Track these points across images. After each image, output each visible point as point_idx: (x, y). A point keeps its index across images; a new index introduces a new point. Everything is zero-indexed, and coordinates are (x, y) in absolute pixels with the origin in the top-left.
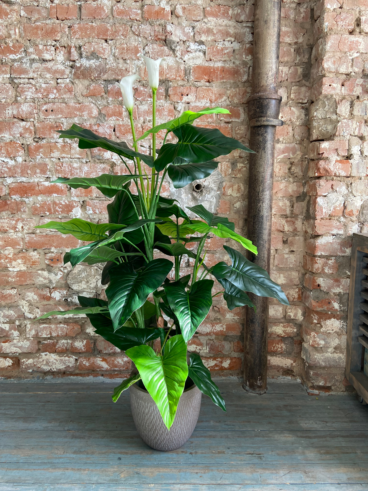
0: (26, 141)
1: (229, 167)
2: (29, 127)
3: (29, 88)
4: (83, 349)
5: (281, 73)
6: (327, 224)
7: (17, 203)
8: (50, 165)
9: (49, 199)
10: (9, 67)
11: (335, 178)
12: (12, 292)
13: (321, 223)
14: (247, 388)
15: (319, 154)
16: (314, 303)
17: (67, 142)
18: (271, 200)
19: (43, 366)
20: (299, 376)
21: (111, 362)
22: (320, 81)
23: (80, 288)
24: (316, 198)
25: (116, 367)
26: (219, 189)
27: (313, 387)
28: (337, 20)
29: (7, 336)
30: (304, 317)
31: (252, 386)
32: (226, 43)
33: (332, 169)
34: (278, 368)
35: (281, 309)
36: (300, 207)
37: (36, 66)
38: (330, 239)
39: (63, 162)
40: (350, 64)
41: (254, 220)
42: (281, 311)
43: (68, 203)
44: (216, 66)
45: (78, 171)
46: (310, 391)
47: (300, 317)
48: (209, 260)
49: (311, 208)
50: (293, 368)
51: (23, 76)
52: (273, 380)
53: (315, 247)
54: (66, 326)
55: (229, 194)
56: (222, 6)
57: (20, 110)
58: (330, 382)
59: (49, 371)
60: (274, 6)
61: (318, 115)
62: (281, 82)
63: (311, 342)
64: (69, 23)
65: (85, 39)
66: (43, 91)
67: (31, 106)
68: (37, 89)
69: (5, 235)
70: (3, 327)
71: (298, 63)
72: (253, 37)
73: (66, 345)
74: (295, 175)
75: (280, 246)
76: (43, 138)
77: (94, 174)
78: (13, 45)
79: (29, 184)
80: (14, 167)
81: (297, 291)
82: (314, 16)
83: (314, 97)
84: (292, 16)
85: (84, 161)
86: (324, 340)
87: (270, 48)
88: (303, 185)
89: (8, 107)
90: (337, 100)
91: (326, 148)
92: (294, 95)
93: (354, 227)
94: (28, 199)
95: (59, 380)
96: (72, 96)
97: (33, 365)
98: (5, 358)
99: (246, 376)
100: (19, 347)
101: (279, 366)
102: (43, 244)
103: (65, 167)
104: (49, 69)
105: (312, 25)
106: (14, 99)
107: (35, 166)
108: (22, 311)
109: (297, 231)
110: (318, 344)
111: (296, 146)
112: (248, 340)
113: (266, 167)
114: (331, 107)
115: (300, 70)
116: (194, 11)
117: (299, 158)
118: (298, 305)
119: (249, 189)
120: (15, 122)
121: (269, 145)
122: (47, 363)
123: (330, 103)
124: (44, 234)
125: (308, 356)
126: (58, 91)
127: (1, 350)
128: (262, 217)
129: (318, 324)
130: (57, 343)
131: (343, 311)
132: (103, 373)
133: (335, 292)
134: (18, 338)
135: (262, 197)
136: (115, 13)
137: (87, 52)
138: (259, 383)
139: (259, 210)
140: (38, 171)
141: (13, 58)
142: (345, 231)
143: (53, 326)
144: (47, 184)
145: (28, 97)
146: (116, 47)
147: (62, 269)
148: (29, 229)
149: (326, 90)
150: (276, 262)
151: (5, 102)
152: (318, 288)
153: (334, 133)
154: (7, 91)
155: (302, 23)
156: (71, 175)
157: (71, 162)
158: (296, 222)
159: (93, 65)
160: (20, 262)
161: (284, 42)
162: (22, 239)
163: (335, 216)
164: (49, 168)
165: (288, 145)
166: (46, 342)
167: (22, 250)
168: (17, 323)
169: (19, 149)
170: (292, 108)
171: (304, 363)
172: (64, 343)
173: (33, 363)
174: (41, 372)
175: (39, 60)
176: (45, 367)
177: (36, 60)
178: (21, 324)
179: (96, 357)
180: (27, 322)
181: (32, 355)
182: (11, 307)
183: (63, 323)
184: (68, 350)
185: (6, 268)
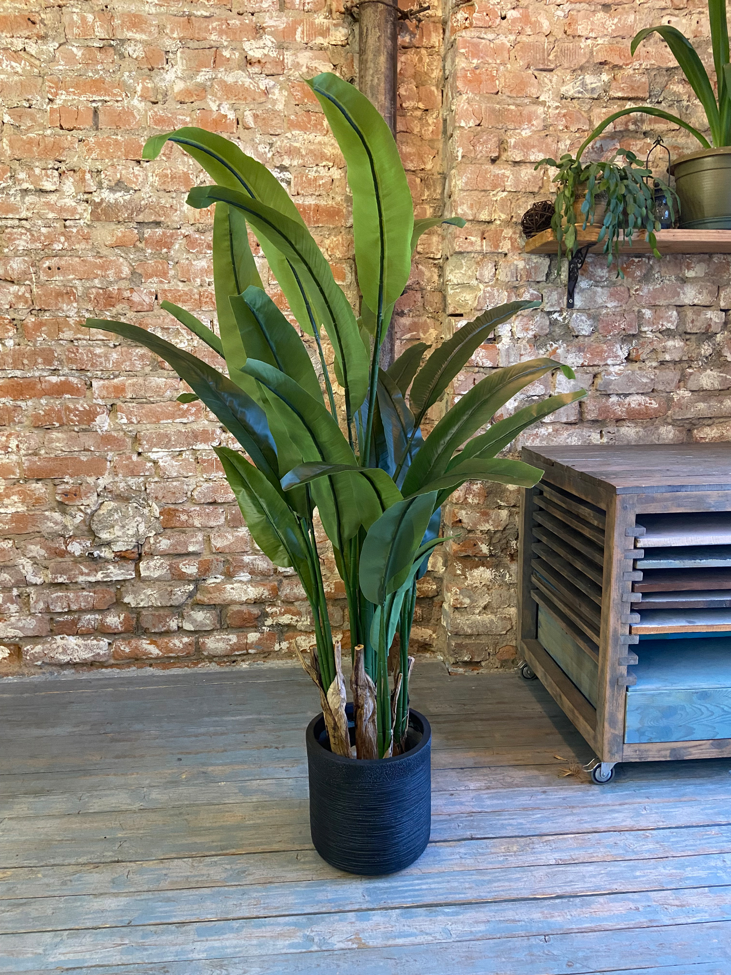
0: (19, 315)
2: (23, 294)
3: (22, 234)
4: (119, 627)
7: (8, 410)
8: (58, 350)
9: (58, 403)
11: (477, 369)
12: (5, 546)
16: (455, 547)
17: (83, 317)
19: (58, 655)
20: (440, 651)
21: (164, 645)
23: (112, 536)
24: (454, 398)
25: (171, 652)
27: (456, 664)
28: (474, 143)
30: (446, 567)
32: (320, 169)
33: (473, 358)
37: (31, 201)
39: (78, 346)
43: (88, 408)
44: (307, 203)
45: (103, 360)
46: (452, 669)
47: (441, 569)
50: (433, 641)
51: (10, 216)
54: (91, 594)
56: (313, 114)
57: (8, 268)
58: (479, 656)
59: (68, 663)
61: (453, 279)
63: (452, 600)
64: (80, 134)
65: (107, 160)
66: (43, 238)
67: (25, 261)
68: (33, 235)
71: (427, 199)
73: (93, 622)
76: (46, 311)
77: (128, 363)
79: (26, 380)
82: (446, 132)
83: (449, 253)
84: (416, 130)
85: (111, 345)
86: (469, 597)
92: (423, 246)
94: (25, 404)
95: (85, 675)
96: (90, 247)
97: (42, 654)
100: (20, 629)
102: (52, 471)
103: (81, 353)
104: (52, 205)
105: (445, 143)
107: (34, 353)
108: (21, 573)
110: (461, 603)
111: (428, 320)
114: (470, 268)
115: (429, 210)
116: (272, 120)
117: (433, 338)
122: (65, 651)
123: (468, 263)
124: (52, 456)
125: (450, 621)
126: (68, 239)
129: (462, 575)
130: (79, 619)
131: (495, 556)
132: (152, 661)
133: (482, 529)
134: (17, 614)
136: (151, 122)
137: (110, 181)
140: (40, 360)
143: (71, 595)
144: (54, 379)
145: (20, 248)
146: (153, 172)
147: (82, 508)
148: (28, 449)
149: (461, 246)
152: (460, 525)
153: (475, 305)
155: (431, 141)
156: (92, 366)
157: (92, 346)
159: (121, 199)
160: (16, 500)
164: (56, 355)
165: (416, 320)
166: (61, 619)
167: (19, 482)
168: (15, 592)
169: (8, 327)
170: (420, 267)
171: (445, 632)
172: (90, 619)
173: (43, 651)
174: (55, 665)
175: (36, 191)
176: (61, 657)
177: (30, 191)
178: (22, 593)
179: (140, 638)
180: (31, 590)
181: (40, 640)
182: (4, 568)
183: (88, 589)
184: (97, 630)
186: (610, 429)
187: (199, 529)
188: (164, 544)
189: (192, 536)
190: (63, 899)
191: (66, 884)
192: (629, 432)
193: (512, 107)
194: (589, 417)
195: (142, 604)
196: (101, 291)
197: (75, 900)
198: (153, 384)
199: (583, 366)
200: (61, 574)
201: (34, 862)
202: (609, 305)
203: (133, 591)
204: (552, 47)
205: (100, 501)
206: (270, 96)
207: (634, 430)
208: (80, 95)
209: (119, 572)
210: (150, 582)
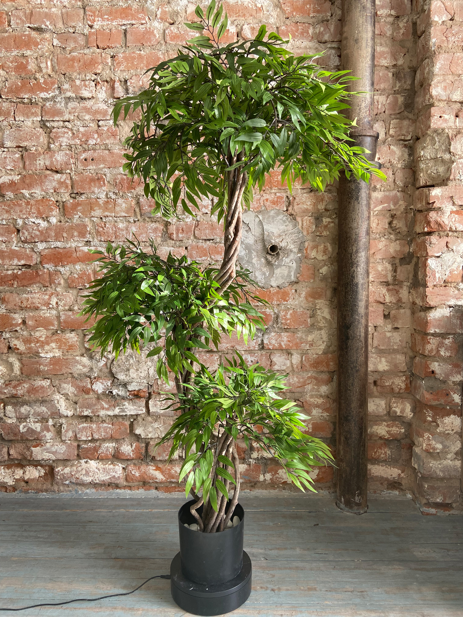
0: (61, 197)
1: (312, 223)
2: (65, 180)
3: (65, 133)
4: (131, 454)
5: (376, 103)
6: (441, 293)
7: (50, 274)
8: (90, 226)
9: (89, 268)
10: (40, 108)
11: (450, 234)
12: (44, 384)
13: (433, 291)
14: (342, 506)
15: (429, 204)
16: (427, 396)
17: (110, 197)
18: (368, 263)
19: (82, 476)
20: (409, 490)
21: (167, 472)
22: (428, 113)
23: (128, 378)
24: (427, 259)
25: (173, 478)
26: (300, 250)
27: (428, 505)
28: (447, 35)
29: (38, 439)
30: (415, 413)
31: (348, 504)
33: (447, 222)
34: (381, 480)
35: (383, 403)
36: (404, 271)
37: (73, 106)
38: (447, 312)
39: (105, 222)
41: (346, 288)
42: (384, 406)
45: (124, 232)
46: (425, 509)
47: (408, 413)
48: (289, 341)
49: (419, 273)
50: (401, 480)
51: (57, 119)
52: (375, 496)
53: (427, 322)
54: (110, 426)
55: (313, 257)
56: (300, 24)
57: (54, 160)
58: (450, 498)
59: (90, 484)
60: (366, 21)
61: (426, 154)
62: (376, 115)
63: (425, 445)
64: (111, 52)
65: (132, 71)
66: (80, 135)
67: (66, 154)
68: (74, 134)
69: (36, 313)
70: (34, 428)
71: (398, 90)
72: (340, 61)
73: (111, 450)
74: (397, 231)
75: (380, 321)
76: (81, 194)
77: (144, 236)
78: (44, 81)
79: (65, 250)
80: (47, 229)
81: (404, 379)
82: (416, 32)
83: (420, 133)
84: (389, 33)
85: (132, 220)
86: (442, 443)
87: (363, 73)
88: (408, 243)
89: (39, 157)
90: (450, 135)
91: (438, 196)
92: (394, 130)
94: (63, 269)
95: (103, 494)
96: (117, 141)
97: (69, 475)
98: (36, 466)
99: (340, 490)
100: (53, 453)
101: (382, 477)
102: (82, 323)
103: (108, 228)
104: (89, 109)
105: (415, 42)
106: (46, 147)
107: (72, 228)
108: (56, 408)
109: (401, 302)
110: (434, 449)
111: (398, 194)
112: (342, 444)
113: (360, 221)
114: (443, 144)
115: (401, 99)
117: (402, 210)
118: (406, 398)
119: (339, 249)
120: (48, 175)
121: (363, 194)
122: (87, 474)
123: (440, 139)
125: (421, 464)
126: (100, 135)
127: (31, 456)
128: (357, 284)
129: (432, 422)
130: (100, 447)
132: (157, 485)
133: (455, 380)
134: (52, 441)
135: (356, 260)
136: (168, 39)
137: (134, 87)
138: (357, 499)
139: (352, 276)
141: (44, 97)
143: (94, 426)
144: (86, 249)
145: (64, 144)
148: (65, 305)
149: (436, 123)
150: (376, 343)
151: (36, 150)
152: (433, 375)
153: (447, 176)
154: (38, 138)
155: (401, 41)
156: (116, 237)
157: (116, 222)
158: (401, 291)
160: (54, 347)
161: (379, 66)
162: (57, 317)
163: (451, 282)
164: (88, 229)
165: (387, 193)
166: (86, 446)
167: (57, 332)
168: (51, 422)
169: (52, 207)
170: (392, 147)
171: (416, 474)
172: (109, 446)
173: (71, 472)
174: (80, 485)
175: (77, 98)
176: (85, 478)
177: (73, 98)
178: (56, 424)
179: (148, 465)
180: (63, 421)
181: (69, 463)
182: (43, 402)
183: (107, 421)
184: (114, 456)
185: (37, 354)
195: (149, 437)
196: (125, 177)
198: (164, 251)
200: (86, 408)
203: (143, 424)
206: (265, 12)
208: (112, 20)
209: (132, 408)
210: (157, 417)
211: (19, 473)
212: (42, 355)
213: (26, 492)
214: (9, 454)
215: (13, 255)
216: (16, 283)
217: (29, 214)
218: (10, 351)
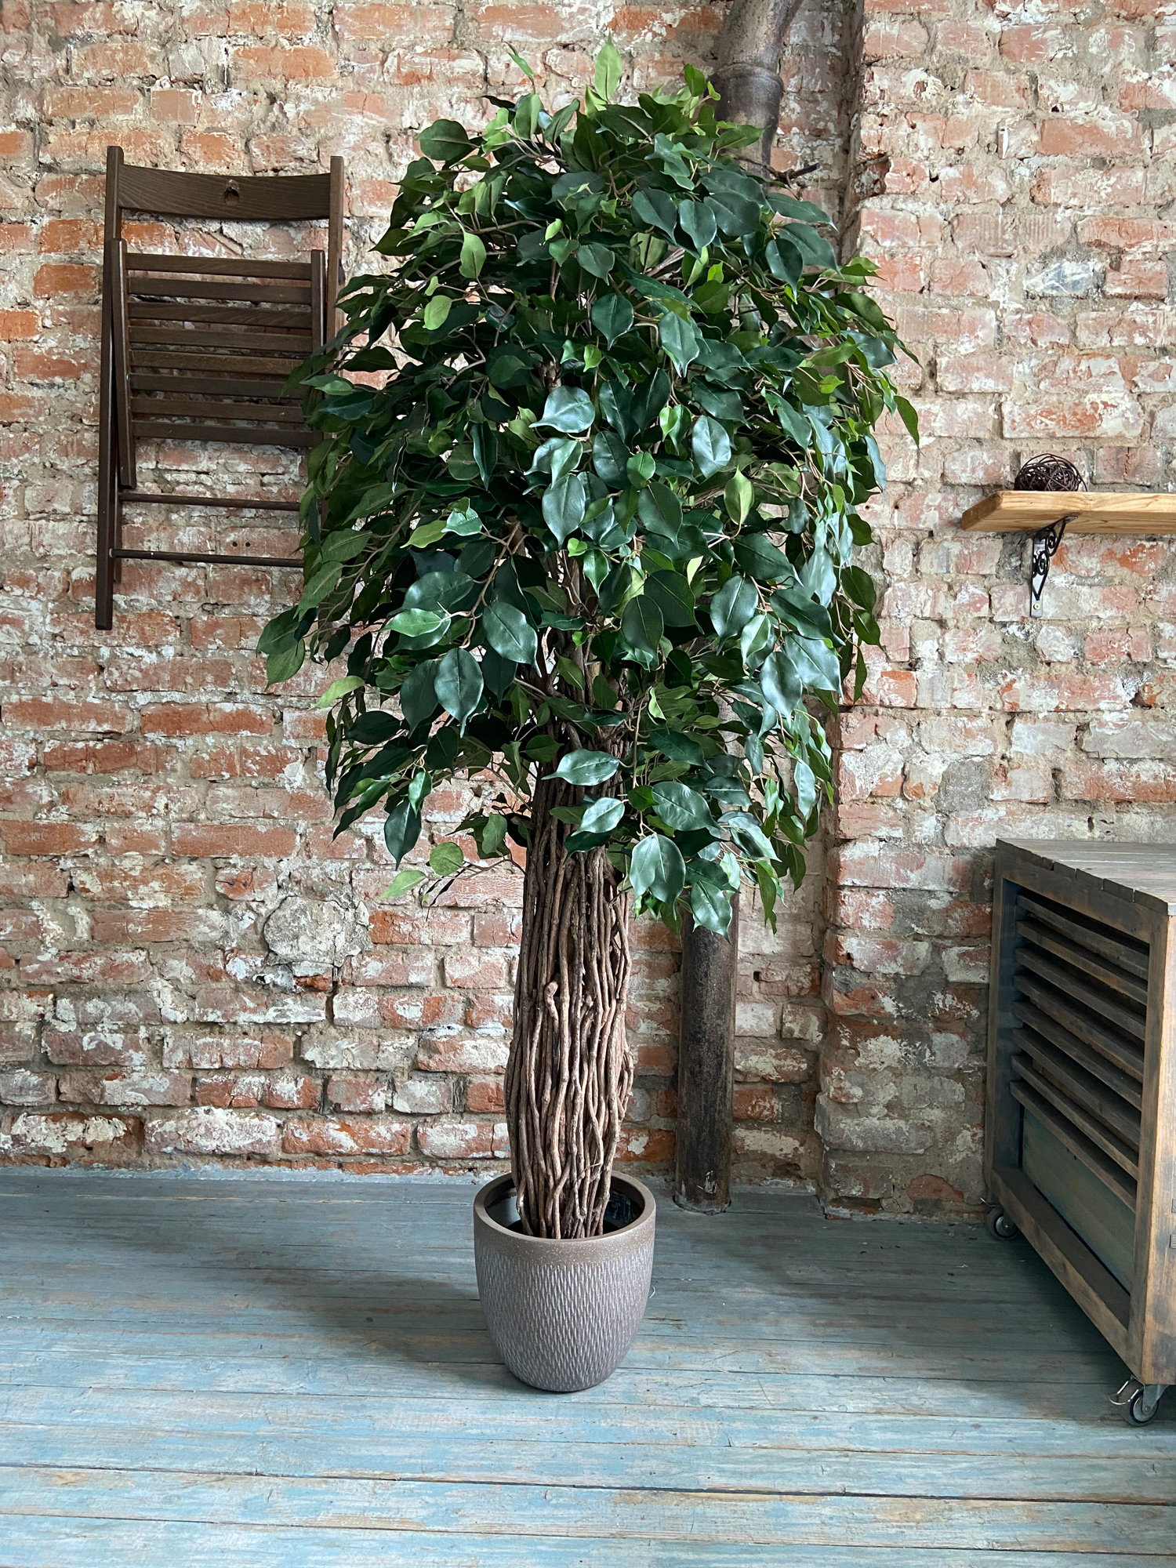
0: (186, 610)
2: (194, 581)
4: (295, 1099)
6: (865, 814)
7: (156, 750)
8: (238, 664)
9: (231, 744)
11: (881, 710)
12: (134, 959)
13: (851, 810)
14: (683, 1199)
16: (838, 998)
19: (198, 1139)
20: (811, 1177)
21: (362, 1134)
23: (295, 952)
24: (843, 754)
25: (373, 1147)
27: (838, 1201)
29: (117, 1064)
30: (824, 1033)
31: (694, 1196)
33: (874, 691)
34: (762, 1158)
35: (768, 1013)
38: (873, 848)
40: (913, 462)
42: (771, 1019)
43: (274, 752)
45: (301, 680)
46: (830, 1209)
47: (815, 1035)
50: (799, 1160)
51: (185, 467)
52: (748, 1188)
53: (840, 866)
54: (256, 1043)
57: (176, 541)
58: (876, 1189)
59: (213, 1154)
63: (833, 1090)
67: (199, 532)
69: (125, 824)
70: (110, 1043)
73: (256, 1089)
76: (224, 606)
79: (187, 707)
80: (155, 668)
81: (809, 970)
86: (862, 1086)
89: (148, 535)
90: (884, 540)
93: (926, 824)
94: (183, 743)
95: (236, 1173)
97: (174, 1136)
98: (110, 1117)
99: (680, 1170)
100: (145, 1092)
101: (764, 1154)
102: (214, 846)
104: (245, 452)
106: (161, 517)
107: (202, 668)
108: (155, 1004)
110: (848, 1096)
118: (810, 1006)
120: (164, 567)
122: (209, 1133)
124: (216, 823)
125: (828, 1126)
127: (102, 1097)
129: (850, 1048)
130: (235, 1082)
131: (907, 1018)
132: (341, 1159)
133: (886, 971)
134: (143, 1068)
138: (708, 1186)
140: (209, 678)
142: (907, 832)
143: (226, 1042)
144: (228, 707)
147: (254, 905)
148: (181, 810)
151: (143, 523)
152: (848, 962)
156: (284, 688)
160: (157, 888)
162: (165, 832)
163: (883, 796)
164: (234, 671)
166: (208, 1081)
167: (163, 860)
168: (143, 1033)
169: (168, 628)
171: (821, 1145)
172: (253, 1083)
173: (177, 1130)
174: (194, 1154)
176: (203, 1142)
178: (152, 1036)
179: (325, 1120)
180: (167, 1030)
181: (174, 1112)
182: (130, 993)
183: (251, 1034)
184: (261, 1102)
185: (124, 901)
186: (1105, 817)
187: (430, 949)
188: (373, 969)
189: (417, 957)
190: (163, 1524)
191: (170, 1502)
192: (1139, 822)
193: (945, 311)
194: (1069, 795)
195: (331, 1066)
197: (182, 1529)
199: (1057, 710)
200: (212, 1007)
201: (124, 1462)
202: (1101, 615)
203: (320, 1042)
204: (1010, 220)
205: (281, 897)
207: (1147, 819)
209: (300, 1009)
210: (347, 1028)
211: (75, 1130)
212: (133, 903)
213: (88, 1166)
214: (59, 1093)
215: (89, 712)
216: (91, 765)
217: (124, 639)
218: (72, 893)
